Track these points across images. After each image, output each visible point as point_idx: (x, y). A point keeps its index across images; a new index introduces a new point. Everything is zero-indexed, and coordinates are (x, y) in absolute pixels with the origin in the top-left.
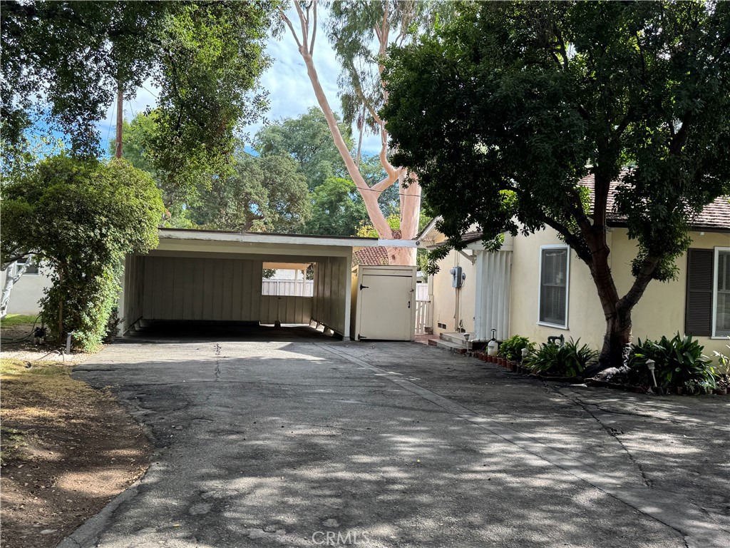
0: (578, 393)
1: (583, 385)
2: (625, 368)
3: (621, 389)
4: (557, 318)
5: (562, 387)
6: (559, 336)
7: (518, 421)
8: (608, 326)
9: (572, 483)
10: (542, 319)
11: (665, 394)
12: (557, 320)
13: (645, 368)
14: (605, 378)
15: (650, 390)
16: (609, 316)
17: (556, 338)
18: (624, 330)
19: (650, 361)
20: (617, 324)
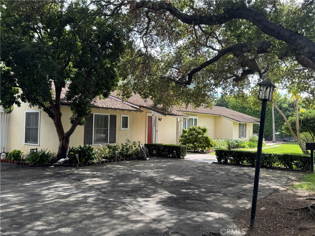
0: (53, 170)
1: (52, 167)
2: (67, 159)
3: (67, 166)
4: (33, 141)
5: (45, 168)
6: (36, 148)
7: (42, 182)
8: (60, 143)
9: (82, 197)
10: (26, 142)
11: (82, 166)
12: (33, 142)
13: (75, 157)
14: (61, 163)
15: (77, 165)
16: (61, 139)
17: (35, 149)
18: (67, 144)
19: (77, 155)
20: (64, 142)
